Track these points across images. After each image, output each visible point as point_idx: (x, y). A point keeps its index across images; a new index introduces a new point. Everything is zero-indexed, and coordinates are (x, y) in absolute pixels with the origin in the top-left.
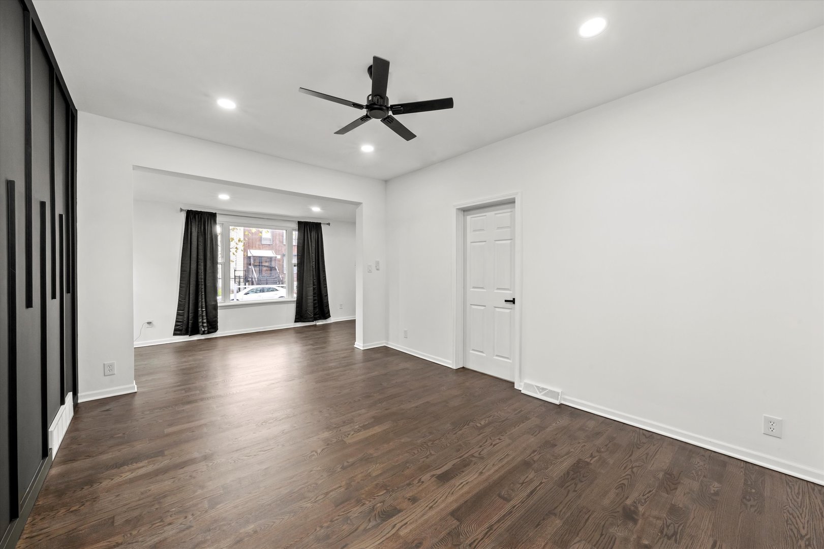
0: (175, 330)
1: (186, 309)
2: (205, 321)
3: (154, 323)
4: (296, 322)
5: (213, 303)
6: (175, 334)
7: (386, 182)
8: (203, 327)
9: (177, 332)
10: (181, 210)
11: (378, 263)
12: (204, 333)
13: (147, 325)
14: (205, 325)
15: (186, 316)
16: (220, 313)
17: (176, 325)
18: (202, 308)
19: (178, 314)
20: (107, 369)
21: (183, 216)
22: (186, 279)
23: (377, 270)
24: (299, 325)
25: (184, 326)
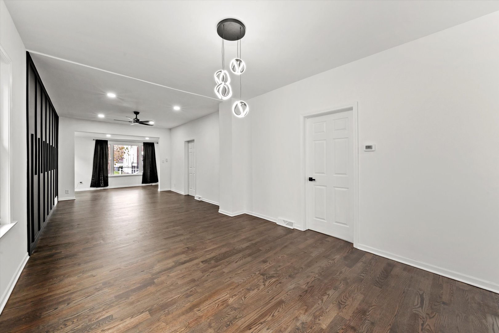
0: (91, 185)
1: (95, 177)
2: (103, 182)
3: (83, 182)
4: (142, 183)
5: (106, 175)
6: (91, 187)
7: (170, 129)
8: (102, 184)
9: (92, 186)
10: (94, 140)
11: (167, 159)
12: (102, 187)
13: (80, 183)
14: (103, 183)
15: (95, 180)
16: (109, 179)
17: (91, 184)
18: (102, 177)
19: (92, 179)
20: (66, 192)
21: (94, 142)
22: (95, 166)
23: (167, 162)
24: (144, 185)
25: (94, 184)
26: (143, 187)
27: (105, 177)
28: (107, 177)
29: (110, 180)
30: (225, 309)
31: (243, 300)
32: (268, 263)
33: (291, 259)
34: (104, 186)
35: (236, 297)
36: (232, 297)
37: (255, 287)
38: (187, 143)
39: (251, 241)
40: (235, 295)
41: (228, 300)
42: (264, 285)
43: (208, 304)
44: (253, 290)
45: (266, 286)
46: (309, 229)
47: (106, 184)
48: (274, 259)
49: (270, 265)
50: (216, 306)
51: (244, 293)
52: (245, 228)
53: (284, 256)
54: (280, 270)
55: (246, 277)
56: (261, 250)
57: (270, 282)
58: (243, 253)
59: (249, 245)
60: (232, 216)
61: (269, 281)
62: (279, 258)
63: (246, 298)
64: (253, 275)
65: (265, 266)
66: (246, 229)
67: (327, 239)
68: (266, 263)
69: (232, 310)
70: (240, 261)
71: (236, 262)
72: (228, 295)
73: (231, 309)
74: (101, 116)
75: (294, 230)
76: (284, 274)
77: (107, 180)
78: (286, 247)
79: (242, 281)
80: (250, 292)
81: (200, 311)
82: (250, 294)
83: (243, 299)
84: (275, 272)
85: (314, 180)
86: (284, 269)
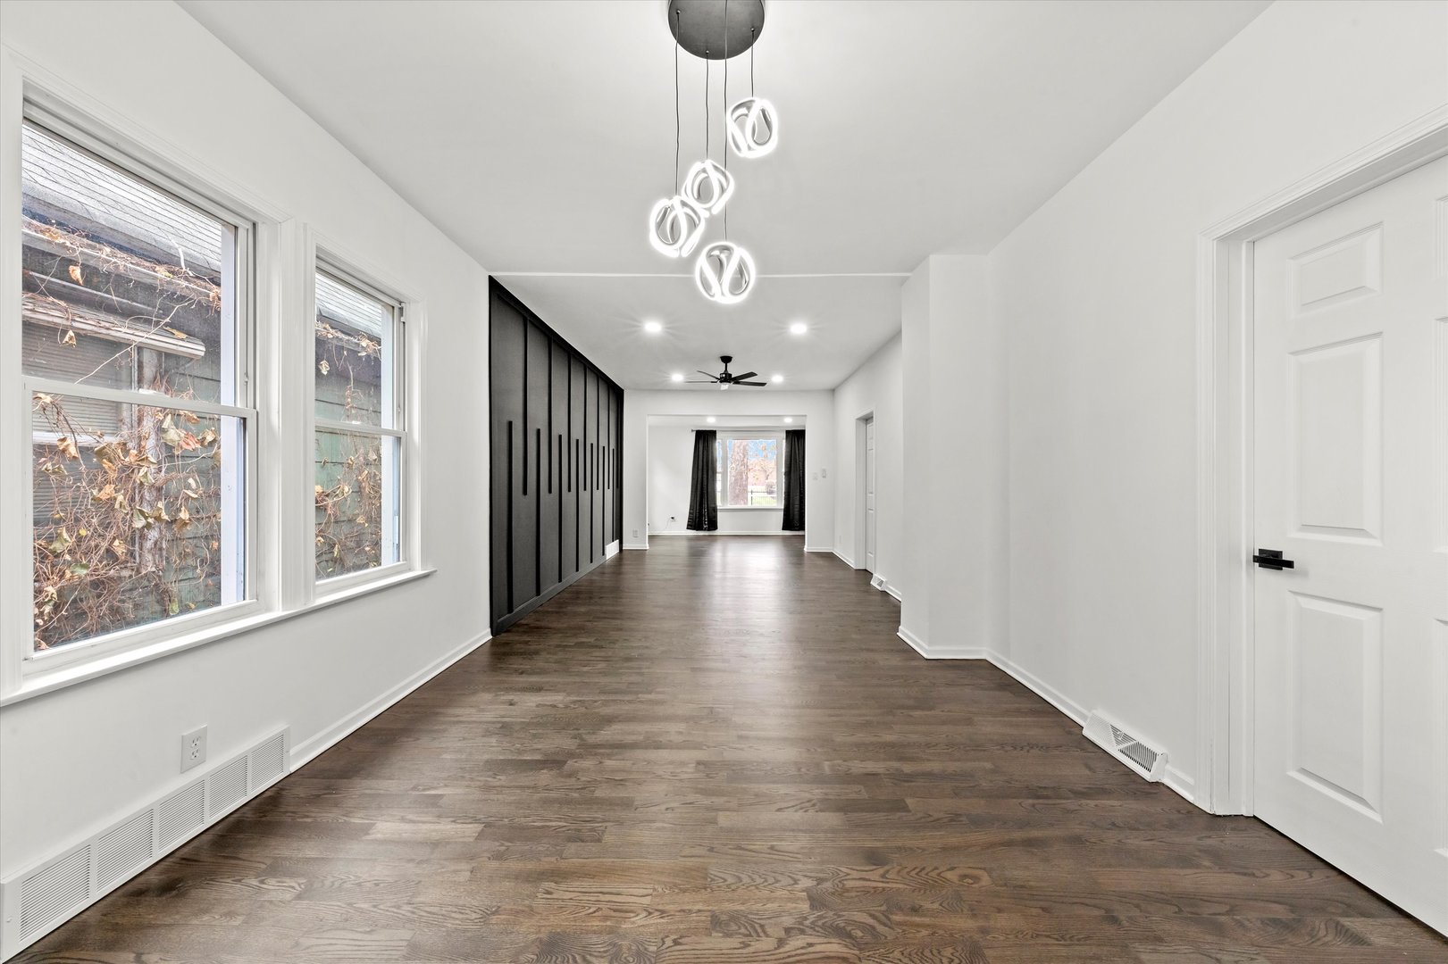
0: (688, 525)
1: (695, 509)
2: (708, 519)
3: (675, 519)
4: (782, 529)
5: (713, 505)
6: (688, 528)
7: (833, 391)
8: (705, 524)
9: (690, 526)
10: (692, 431)
11: (824, 471)
12: (705, 529)
13: (671, 520)
14: (708, 523)
15: (695, 514)
16: (718, 514)
17: (688, 522)
18: (706, 509)
19: (690, 513)
20: (635, 533)
22: (695, 485)
23: (824, 477)
24: (788, 533)
25: (695, 523)
26: (784, 537)
27: (710, 509)
28: (715, 510)
29: (721, 517)
30: (594, 936)
31: (665, 946)
32: (881, 871)
33: (1000, 910)
34: (709, 530)
35: (662, 920)
36: (650, 913)
37: (743, 930)
38: (862, 425)
39: (902, 759)
40: (662, 912)
41: (632, 915)
42: (781, 942)
43: (583, 890)
44: (728, 935)
45: (781, 950)
46: (1254, 817)
47: (713, 525)
48: (924, 869)
49: (881, 885)
50: (590, 908)
51: (693, 925)
52: (931, 709)
53: (976, 879)
54: (899, 924)
55: (754, 876)
56: (905, 809)
57: (811, 945)
58: (828, 791)
59: (881, 771)
60: (926, 656)
61: (811, 940)
62: (949, 875)
63: (680, 944)
64: (785, 881)
65: (855, 874)
66: (932, 712)
67: (1355, 924)
68: (875, 865)
69: (605, 952)
70: (796, 811)
71: (779, 810)
72: (646, 901)
73: (605, 949)
74: (677, 378)
75: (1157, 789)
76: (897, 954)
77: (715, 517)
78: (1029, 843)
79: (730, 880)
80: (714, 934)
81: (549, 896)
82: (706, 939)
83: (669, 942)
84: (871, 921)
85: (1290, 564)
86: (924, 932)
